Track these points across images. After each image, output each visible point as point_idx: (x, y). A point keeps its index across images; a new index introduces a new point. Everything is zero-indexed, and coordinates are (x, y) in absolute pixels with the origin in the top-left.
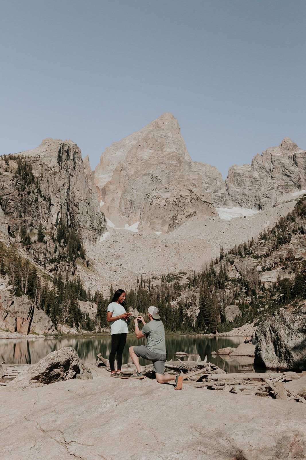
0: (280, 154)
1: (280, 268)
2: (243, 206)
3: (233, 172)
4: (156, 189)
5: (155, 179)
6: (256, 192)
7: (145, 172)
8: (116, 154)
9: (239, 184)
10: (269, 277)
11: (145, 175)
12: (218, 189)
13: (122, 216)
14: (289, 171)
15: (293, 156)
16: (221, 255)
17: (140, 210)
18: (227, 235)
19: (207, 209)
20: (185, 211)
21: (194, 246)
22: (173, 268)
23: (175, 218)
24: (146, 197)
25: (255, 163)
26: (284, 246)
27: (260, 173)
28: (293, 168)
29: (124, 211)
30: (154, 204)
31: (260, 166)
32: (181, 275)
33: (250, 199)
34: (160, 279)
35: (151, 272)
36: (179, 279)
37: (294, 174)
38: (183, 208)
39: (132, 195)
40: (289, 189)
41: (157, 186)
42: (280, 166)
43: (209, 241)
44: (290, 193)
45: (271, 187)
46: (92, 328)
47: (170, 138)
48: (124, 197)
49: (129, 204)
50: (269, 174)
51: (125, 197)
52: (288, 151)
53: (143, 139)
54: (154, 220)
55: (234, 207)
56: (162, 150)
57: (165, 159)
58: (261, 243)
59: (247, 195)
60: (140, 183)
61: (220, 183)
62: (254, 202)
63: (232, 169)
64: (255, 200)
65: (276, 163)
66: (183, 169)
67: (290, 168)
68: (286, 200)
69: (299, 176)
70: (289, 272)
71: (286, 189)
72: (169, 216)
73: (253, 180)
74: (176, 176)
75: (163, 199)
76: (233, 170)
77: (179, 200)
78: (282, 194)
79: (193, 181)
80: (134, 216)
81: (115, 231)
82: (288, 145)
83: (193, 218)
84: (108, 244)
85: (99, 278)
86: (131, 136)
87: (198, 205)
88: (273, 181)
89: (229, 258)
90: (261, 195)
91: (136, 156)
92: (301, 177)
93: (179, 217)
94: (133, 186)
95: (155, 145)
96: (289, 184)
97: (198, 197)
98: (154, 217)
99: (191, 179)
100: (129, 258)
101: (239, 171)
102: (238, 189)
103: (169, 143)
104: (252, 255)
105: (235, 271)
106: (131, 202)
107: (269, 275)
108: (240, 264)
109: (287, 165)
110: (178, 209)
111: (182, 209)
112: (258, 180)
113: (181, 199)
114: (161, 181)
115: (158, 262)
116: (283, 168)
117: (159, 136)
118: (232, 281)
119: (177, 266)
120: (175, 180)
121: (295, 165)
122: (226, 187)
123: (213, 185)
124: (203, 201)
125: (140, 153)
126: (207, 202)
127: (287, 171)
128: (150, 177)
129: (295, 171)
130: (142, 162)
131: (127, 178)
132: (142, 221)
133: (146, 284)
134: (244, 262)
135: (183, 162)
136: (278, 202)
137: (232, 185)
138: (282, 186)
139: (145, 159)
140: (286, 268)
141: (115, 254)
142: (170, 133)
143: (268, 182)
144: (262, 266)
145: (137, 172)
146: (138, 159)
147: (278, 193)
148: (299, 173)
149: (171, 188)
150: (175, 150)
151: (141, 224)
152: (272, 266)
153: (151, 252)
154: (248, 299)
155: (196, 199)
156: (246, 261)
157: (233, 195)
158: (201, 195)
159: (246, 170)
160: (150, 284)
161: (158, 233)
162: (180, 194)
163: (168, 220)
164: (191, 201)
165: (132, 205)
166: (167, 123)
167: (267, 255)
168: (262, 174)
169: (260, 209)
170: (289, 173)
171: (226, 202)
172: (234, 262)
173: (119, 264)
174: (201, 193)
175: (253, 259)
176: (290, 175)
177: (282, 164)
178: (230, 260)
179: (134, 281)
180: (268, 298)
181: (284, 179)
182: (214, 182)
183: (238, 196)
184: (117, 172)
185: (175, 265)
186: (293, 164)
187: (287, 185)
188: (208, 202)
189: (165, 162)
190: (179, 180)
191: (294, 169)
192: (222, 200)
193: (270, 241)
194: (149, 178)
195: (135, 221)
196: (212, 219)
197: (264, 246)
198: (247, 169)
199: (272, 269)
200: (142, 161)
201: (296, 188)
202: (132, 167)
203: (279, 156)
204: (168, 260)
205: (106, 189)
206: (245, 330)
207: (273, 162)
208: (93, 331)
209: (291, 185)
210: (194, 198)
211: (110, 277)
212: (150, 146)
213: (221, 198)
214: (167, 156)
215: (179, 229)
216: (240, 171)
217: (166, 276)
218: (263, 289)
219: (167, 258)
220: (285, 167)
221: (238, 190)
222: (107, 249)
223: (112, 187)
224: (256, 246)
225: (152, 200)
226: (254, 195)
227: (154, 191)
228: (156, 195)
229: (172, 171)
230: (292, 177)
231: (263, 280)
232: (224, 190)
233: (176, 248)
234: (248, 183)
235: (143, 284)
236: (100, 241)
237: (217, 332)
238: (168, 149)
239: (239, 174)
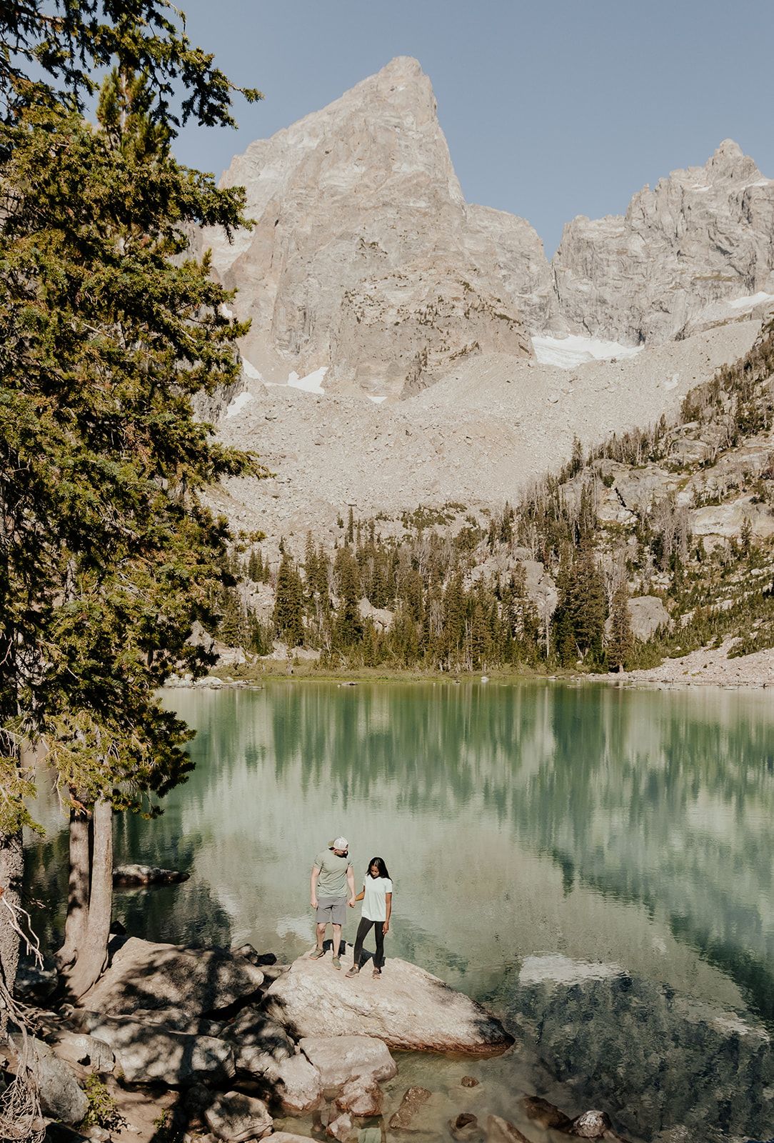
0: (706, 189)
1: (744, 500)
2: (597, 332)
3: (575, 238)
4: (374, 279)
5: (368, 251)
6: (633, 294)
7: (343, 228)
8: (260, 177)
9: (589, 272)
10: (713, 521)
11: (341, 237)
12: (532, 283)
13: (279, 352)
14: (727, 238)
15: (741, 195)
16: (574, 460)
17: (328, 334)
18: (566, 408)
19: (506, 337)
20: (449, 342)
21: (481, 434)
22: (429, 492)
23: (422, 360)
24: (346, 301)
25: (637, 213)
26: (755, 441)
27: (647, 241)
28: (739, 230)
29: (286, 338)
30: (367, 321)
31: (650, 222)
32: (452, 511)
33: (615, 314)
34: (398, 519)
35: (371, 500)
36: (447, 520)
37: (741, 246)
38: (445, 331)
39: (306, 293)
40: (723, 290)
41: (375, 269)
42: (703, 223)
43: (517, 424)
44: (724, 299)
45: (674, 283)
46: (267, 648)
47: (410, 133)
48: (286, 299)
49: (298, 318)
50: (672, 246)
51: (289, 299)
52: (731, 181)
53: (336, 133)
54: (367, 364)
55: (571, 336)
56: (388, 168)
57: (396, 194)
58: (689, 431)
59: (608, 304)
60: (329, 260)
61: (538, 268)
62: (625, 323)
63: (572, 230)
64: (628, 318)
65: (694, 215)
66: (446, 224)
67: (730, 229)
68: (714, 318)
69: (752, 253)
70: (769, 511)
71: (715, 287)
72: (408, 354)
73: (628, 262)
74: (427, 244)
75: (392, 307)
76: (575, 231)
77: (434, 309)
78: (703, 302)
79: (472, 259)
80: (313, 351)
81: (265, 391)
82: (732, 164)
83: (472, 360)
84: (251, 424)
85: (244, 513)
86: (303, 125)
87: (485, 326)
88: (681, 266)
89: (601, 469)
90: (645, 303)
91: (316, 183)
92: (758, 256)
93: (433, 357)
94: (309, 268)
95: (369, 152)
96: (723, 274)
97: (484, 303)
98: (365, 356)
99: (467, 253)
100: (309, 462)
101: (591, 236)
102: (586, 287)
103: (407, 147)
104: (662, 462)
105: (617, 505)
106: (305, 314)
107: (713, 517)
108: (631, 486)
109: (724, 220)
110: (432, 334)
111: (443, 336)
112: (640, 261)
113: (439, 307)
114: (385, 255)
115: (387, 475)
116: (712, 229)
117: (380, 127)
118: (610, 530)
119: (437, 487)
120: (425, 254)
121: (746, 222)
122: (554, 280)
123: (518, 271)
124: (498, 316)
125: (328, 174)
126: (508, 319)
127: (721, 237)
128: (357, 244)
129: (745, 237)
130: (335, 202)
131: (293, 246)
132: (336, 367)
133: (362, 532)
134: (642, 480)
135: (445, 203)
136: (692, 323)
137: (569, 272)
138: (706, 279)
139: (341, 193)
140: (762, 500)
141: (272, 451)
142: (410, 119)
143: (669, 267)
144: (695, 491)
145: (319, 227)
146: (323, 193)
147: (692, 299)
148: (754, 244)
149: (412, 277)
150: (422, 169)
151: (330, 373)
152: (722, 493)
153: (369, 450)
154: (660, 581)
155: (479, 310)
156: (648, 478)
157: (571, 302)
158: (492, 298)
159: (611, 233)
160: (372, 532)
161: (378, 400)
162: (438, 293)
163: (403, 364)
164: (466, 314)
165: (308, 320)
166: (401, 89)
167: (708, 464)
168: (654, 246)
169: (641, 342)
170: (727, 243)
171: (551, 321)
172: (613, 479)
173: (285, 479)
174: (492, 293)
175: (666, 473)
176: (729, 249)
177: (711, 216)
178: (604, 475)
179: (329, 523)
180: (717, 579)
181: (712, 259)
182: (522, 264)
183: (584, 306)
184: (266, 228)
185: (433, 486)
186: (740, 218)
187: (718, 278)
188: (510, 317)
189: (397, 201)
190: (434, 253)
191: (741, 231)
192: (541, 313)
193: (713, 425)
194: (354, 248)
195: (315, 365)
196: (525, 365)
197: (697, 437)
198: (613, 230)
199: (722, 500)
200: (335, 198)
201: (741, 287)
202: (308, 215)
203: (702, 195)
204: (413, 470)
205: (237, 275)
206: (705, 667)
207: (686, 211)
208: (268, 654)
209: (729, 279)
210: (476, 306)
211: (264, 512)
212: (356, 155)
213: (540, 308)
214: (403, 186)
215: (434, 389)
216: (594, 236)
217: (412, 513)
218: (699, 554)
219: (410, 464)
220: (719, 225)
221: (584, 288)
222: (249, 436)
223: (251, 269)
224: (674, 437)
225: (361, 310)
226: (629, 302)
227: (366, 284)
228: (371, 293)
229: (417, 227)
230: (735, 255)
231: (697, 531)
232: (546, 288)
233: (433, 441)
234: (614, 269)
235: (355, 531)
236: (228, 416)
237: (621, 668)
238: (405, 165)
239: (589, 244)
